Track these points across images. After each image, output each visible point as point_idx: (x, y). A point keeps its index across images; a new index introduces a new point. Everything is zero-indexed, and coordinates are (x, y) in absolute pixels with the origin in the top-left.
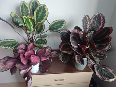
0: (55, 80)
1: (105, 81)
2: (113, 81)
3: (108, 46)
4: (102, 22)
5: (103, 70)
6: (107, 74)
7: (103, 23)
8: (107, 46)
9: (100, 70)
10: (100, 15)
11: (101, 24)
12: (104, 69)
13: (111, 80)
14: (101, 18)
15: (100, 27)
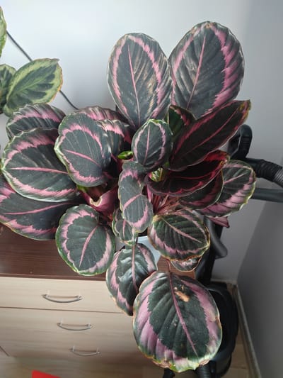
0: (45, 296)
1: (157, 363)
2: (190, 371)
3: (239, 193)
4: (228, 70)
5: (176, 304)
6: (188, 327)
7: (232, 78)
8: (234, 192)
9: (164, 304)
10: (217, 33)
11: (227, 82)
12: (186, 299)
13: (184, 365)
14: (225, 49)
15: (220, 97)
